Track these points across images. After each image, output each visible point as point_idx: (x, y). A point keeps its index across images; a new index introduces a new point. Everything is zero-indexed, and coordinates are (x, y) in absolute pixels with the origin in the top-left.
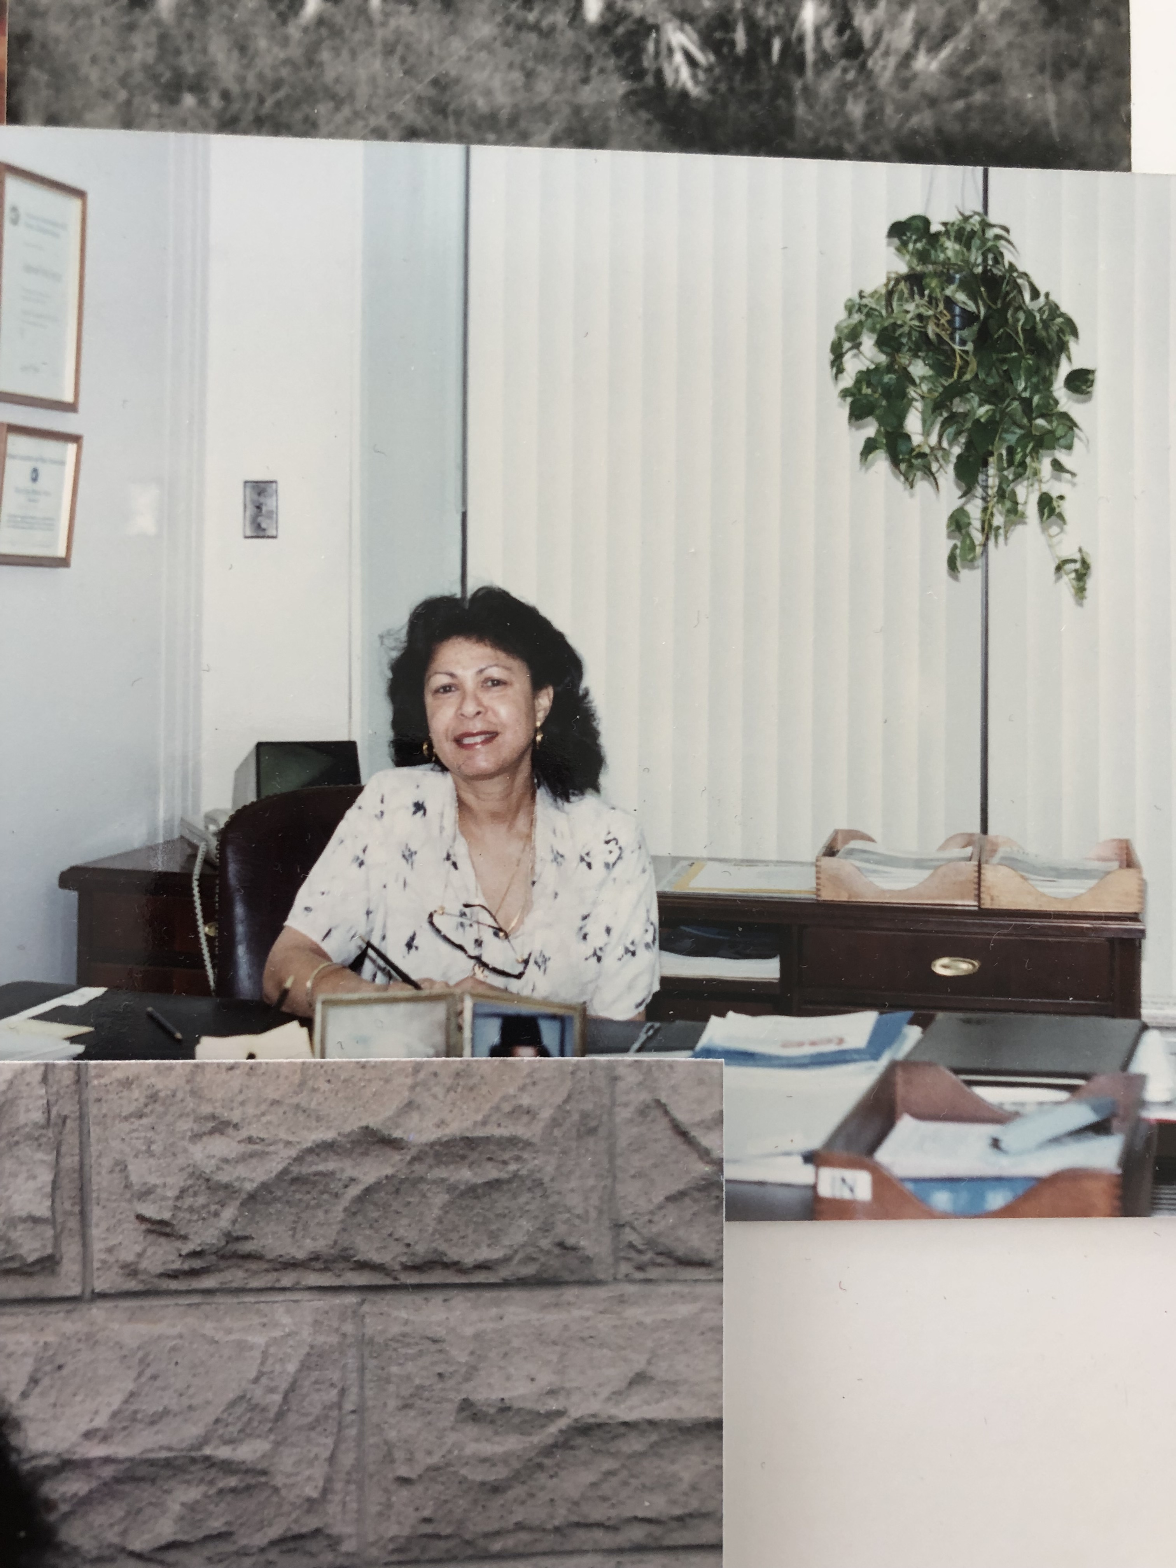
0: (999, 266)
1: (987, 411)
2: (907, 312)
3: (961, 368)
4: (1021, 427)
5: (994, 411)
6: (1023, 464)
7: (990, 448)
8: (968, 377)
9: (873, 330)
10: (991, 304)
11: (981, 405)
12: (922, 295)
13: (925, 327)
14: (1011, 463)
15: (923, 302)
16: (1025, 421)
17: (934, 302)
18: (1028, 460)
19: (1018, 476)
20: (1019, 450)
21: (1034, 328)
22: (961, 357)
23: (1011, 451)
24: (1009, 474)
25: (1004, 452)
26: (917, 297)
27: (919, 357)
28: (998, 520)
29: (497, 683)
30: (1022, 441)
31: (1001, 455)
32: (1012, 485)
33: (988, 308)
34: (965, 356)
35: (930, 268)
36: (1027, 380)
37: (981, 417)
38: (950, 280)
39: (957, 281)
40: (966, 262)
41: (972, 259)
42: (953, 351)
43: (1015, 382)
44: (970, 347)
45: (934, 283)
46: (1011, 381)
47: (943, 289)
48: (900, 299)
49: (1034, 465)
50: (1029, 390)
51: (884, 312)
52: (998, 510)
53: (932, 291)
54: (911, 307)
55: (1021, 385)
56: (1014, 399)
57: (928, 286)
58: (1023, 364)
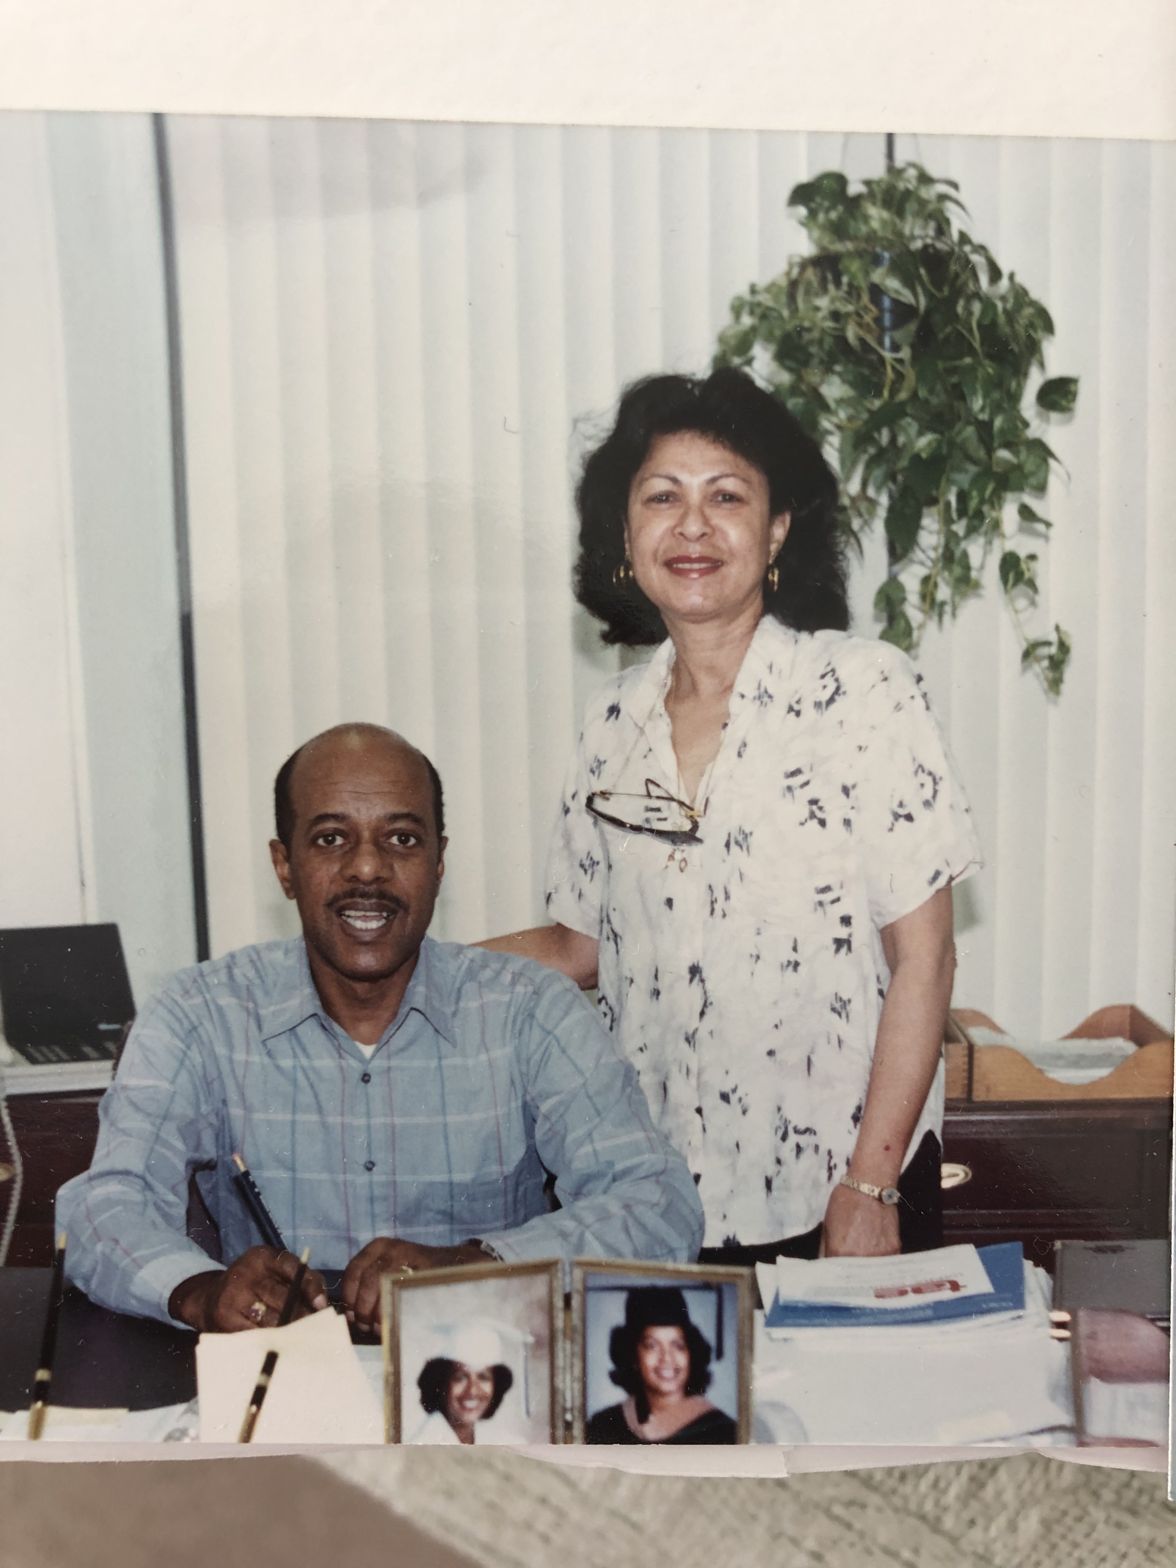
0: (944, 239)
1: (929, 444)
2: (817, 309)
3: (893, 383)
4: (974, 462)
5: (939, 443)
6: (979, 515)
7: (934, 493)
8: (903, 395)
9: (769, 338)
10: (933, 290)
11: (920, 433)
12: (838, 284)
13: (843, 330)
14: (962, 512)
15: (841, 293)
16: (982, 454)
17: (854, 293)
18: (986, 508)
19: (971, 530)
20: (975, 493)
21: (994, 324)
22: (893, 368)
23: (963, 497)
24: (960, 528)
25: (953, 499)
26: (831, 287)
27: (833, 372)
28: (943, 593)
29: (730, 498)
30: (978, 482)
31: (948, 504)
32: (963, 545)
33: (930, 296)
34: (898, 367)
35: (849, 246)
36: (985, 397)
37: (921, 450)
38: (876, 261)
39: (886, 263)
40: (899, 234)
41: (907, 231)
42: (882, 360)
43: (968, 399)
44: (905, 353)
45: (855, 266)
46: (962, 398)
47: (867, 274)
48: (807, 293)
49: (994, 514)
50: (987, 410)
51: (786, 313)
52: (944, 579)
53: (853, 277)
54: (823, 302)
55: (977, 403)
56: (969, 423)
57: (847, 271)
58: (980, 374)
